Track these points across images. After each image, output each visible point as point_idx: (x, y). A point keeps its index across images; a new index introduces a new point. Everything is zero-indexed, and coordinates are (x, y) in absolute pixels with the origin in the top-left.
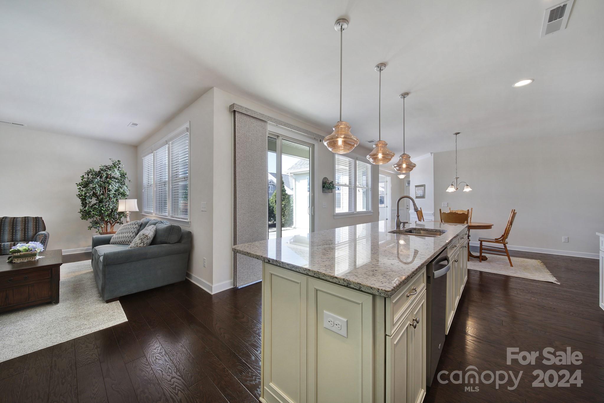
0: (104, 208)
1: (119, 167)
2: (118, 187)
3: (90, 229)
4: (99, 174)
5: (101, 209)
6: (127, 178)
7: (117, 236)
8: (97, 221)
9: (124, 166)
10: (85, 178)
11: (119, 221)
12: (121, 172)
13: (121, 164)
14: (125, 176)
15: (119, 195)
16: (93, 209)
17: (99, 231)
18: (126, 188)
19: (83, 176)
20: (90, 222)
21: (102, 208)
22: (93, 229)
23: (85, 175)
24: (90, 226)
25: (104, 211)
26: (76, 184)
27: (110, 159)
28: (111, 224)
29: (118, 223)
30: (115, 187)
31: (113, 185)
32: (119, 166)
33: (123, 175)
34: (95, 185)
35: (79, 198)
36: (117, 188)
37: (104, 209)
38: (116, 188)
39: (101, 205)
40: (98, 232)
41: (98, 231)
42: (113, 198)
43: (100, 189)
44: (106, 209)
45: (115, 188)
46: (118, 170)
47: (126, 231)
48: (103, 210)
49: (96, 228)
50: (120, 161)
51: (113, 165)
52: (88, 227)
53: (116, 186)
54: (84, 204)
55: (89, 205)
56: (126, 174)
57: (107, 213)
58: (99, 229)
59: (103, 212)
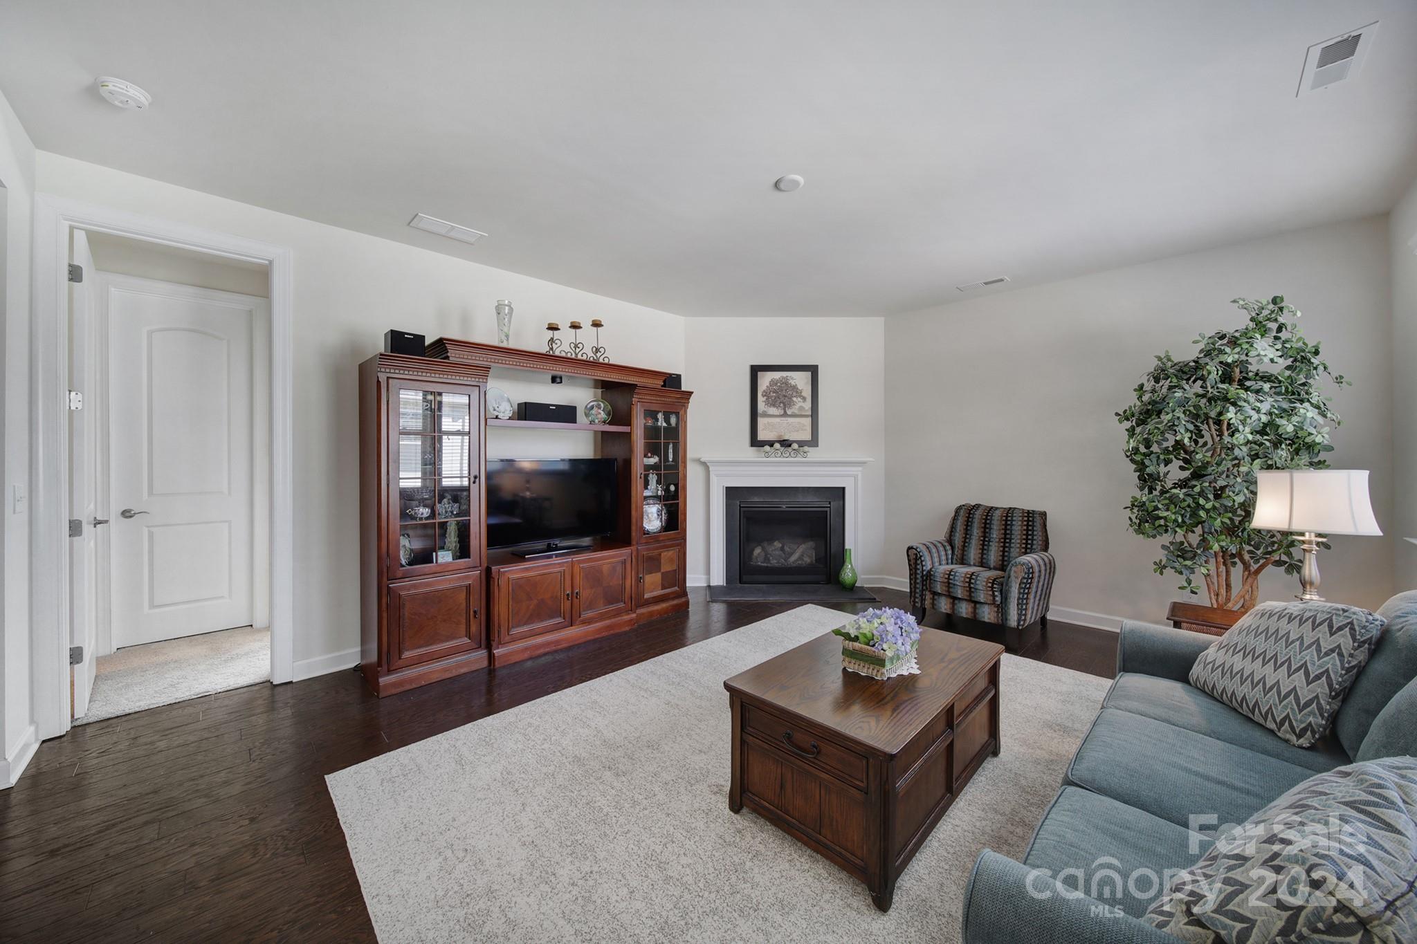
0: (1207, 499)
1: (1279, 329)
2: (1271, 414)
3: (1161, 573)
4: (1191, 371)
5: (1198, 504)
6: (1321, 368)
7: (1221, 657)
8: (1186, 544)
9: (1299, 314)
10: (1146, 391)
11: (1284, 558)
12: (1288, 345)
13: (1285, 311)
14: (1309, 361)
15: (1276, 445)
16: (1167, 501)
17: (1190, 584)
18: (1312, 413)
19: (1141, 386)
20: (1163, 547)
21: (1202, 501)
22: (1168, 572)
23: (1148, 381)
24: (1161, 560)
25: (1208, 511)
26: (1117, 414)
27: (1234, 301)
28: (1246, 566)
29: (1279, 563)
30: (1253, 413)
31: (1247, 408)
32: (1281, 320)
33: (1301, 359)
34: (1173, 411)
35: (1131, 460)
36: (1264, 419)
37: (1209, 506)
38: (1260, 419)
39: (1197, 489)
40: (1189, 588)
41: (1186, 584)
42: (1247, 459)
43: (1195, 426)
44: (1217, 505)
45: (1255, 416)
46: (1276, 338)
47: (1271, 647)
48: (1203, 508)
49: (1181, 573)
50: (1282, 299)
51: (1252, 325)
52: (1155, 563)
53: (1258, 411)
54: (1147, 480)
55: (1162, 486)
56: (1316, 353)
57: (1219, 520)
58: (1192, 577)
59: (1202, 513)
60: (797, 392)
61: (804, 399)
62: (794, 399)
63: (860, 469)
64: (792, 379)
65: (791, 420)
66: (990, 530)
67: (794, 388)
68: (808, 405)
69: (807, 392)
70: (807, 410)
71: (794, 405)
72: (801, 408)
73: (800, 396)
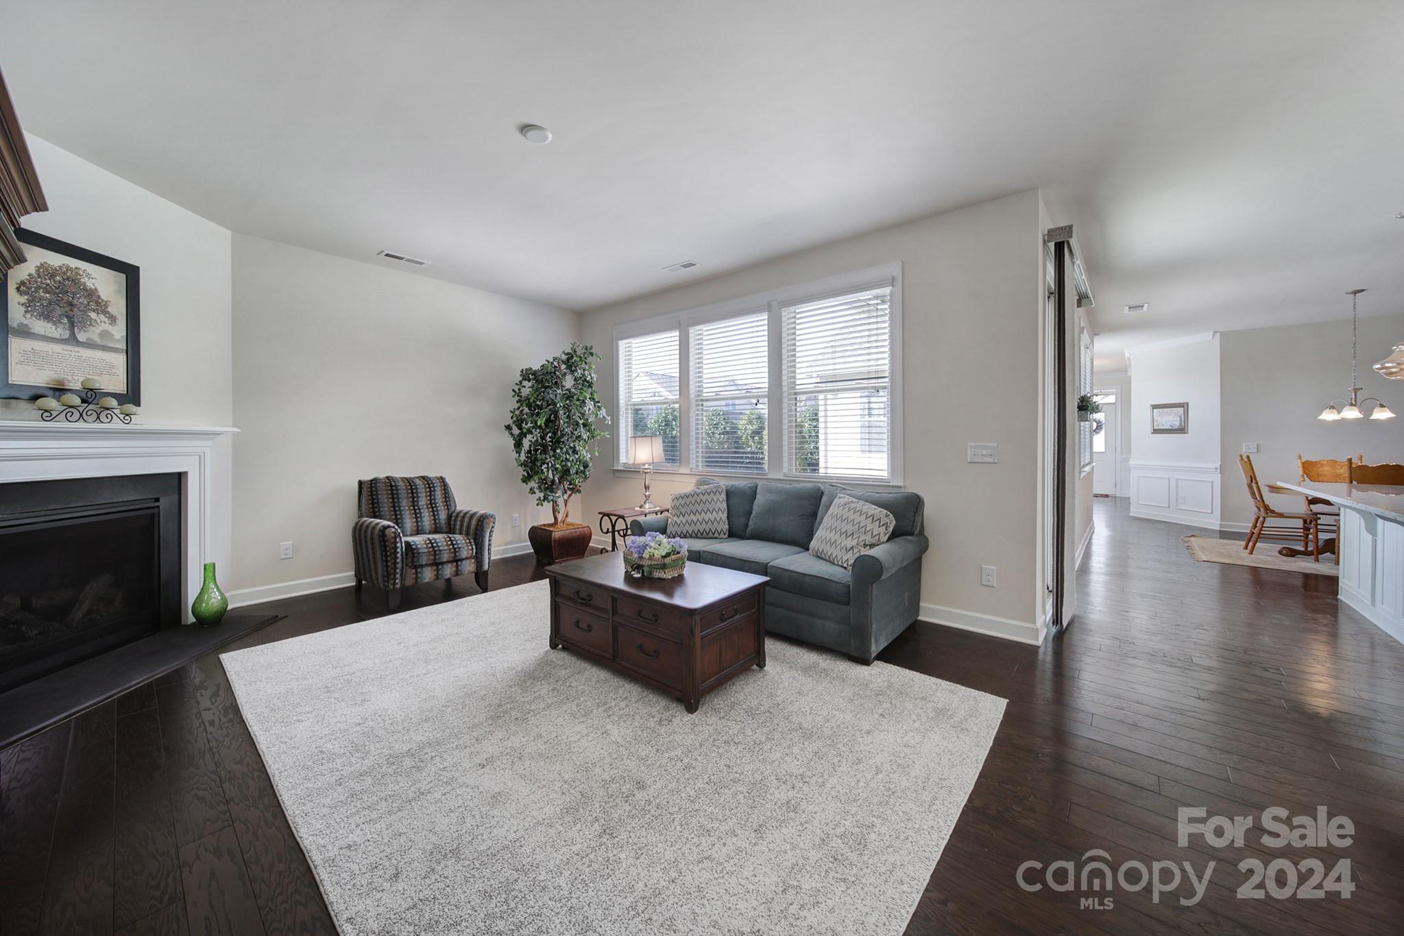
60: (98, 303)
61: (113, 319)
62: (93, 315)
63: (209, 443)
64: (88, 275)
65: (86, 353)
66: (418, 499)
67: (92, 294)
68: (119, 331)
69: (118, 307)
70: (118, 341)
71: (91, 325)
72: (105, 334)
73: (105, 312)
